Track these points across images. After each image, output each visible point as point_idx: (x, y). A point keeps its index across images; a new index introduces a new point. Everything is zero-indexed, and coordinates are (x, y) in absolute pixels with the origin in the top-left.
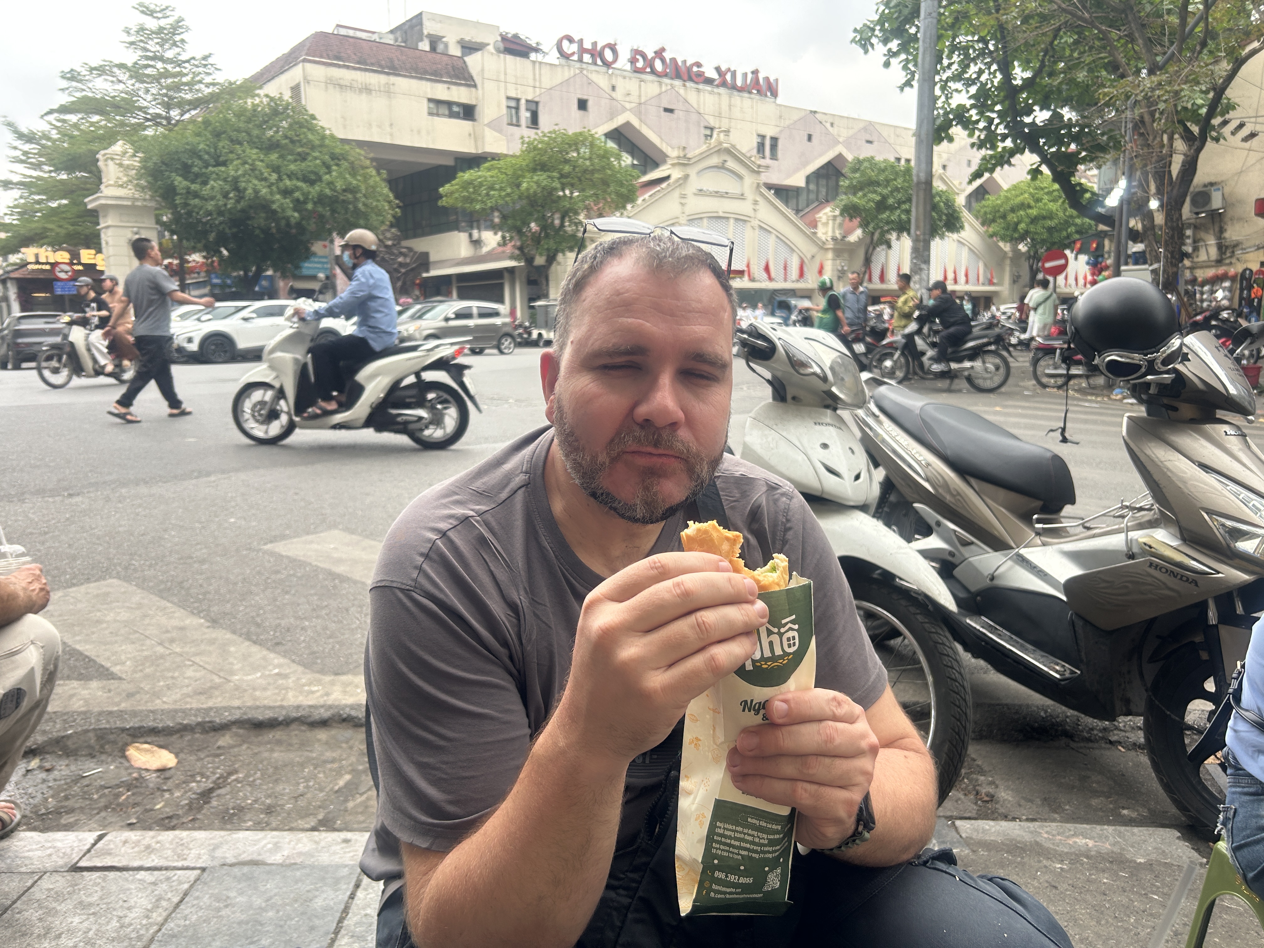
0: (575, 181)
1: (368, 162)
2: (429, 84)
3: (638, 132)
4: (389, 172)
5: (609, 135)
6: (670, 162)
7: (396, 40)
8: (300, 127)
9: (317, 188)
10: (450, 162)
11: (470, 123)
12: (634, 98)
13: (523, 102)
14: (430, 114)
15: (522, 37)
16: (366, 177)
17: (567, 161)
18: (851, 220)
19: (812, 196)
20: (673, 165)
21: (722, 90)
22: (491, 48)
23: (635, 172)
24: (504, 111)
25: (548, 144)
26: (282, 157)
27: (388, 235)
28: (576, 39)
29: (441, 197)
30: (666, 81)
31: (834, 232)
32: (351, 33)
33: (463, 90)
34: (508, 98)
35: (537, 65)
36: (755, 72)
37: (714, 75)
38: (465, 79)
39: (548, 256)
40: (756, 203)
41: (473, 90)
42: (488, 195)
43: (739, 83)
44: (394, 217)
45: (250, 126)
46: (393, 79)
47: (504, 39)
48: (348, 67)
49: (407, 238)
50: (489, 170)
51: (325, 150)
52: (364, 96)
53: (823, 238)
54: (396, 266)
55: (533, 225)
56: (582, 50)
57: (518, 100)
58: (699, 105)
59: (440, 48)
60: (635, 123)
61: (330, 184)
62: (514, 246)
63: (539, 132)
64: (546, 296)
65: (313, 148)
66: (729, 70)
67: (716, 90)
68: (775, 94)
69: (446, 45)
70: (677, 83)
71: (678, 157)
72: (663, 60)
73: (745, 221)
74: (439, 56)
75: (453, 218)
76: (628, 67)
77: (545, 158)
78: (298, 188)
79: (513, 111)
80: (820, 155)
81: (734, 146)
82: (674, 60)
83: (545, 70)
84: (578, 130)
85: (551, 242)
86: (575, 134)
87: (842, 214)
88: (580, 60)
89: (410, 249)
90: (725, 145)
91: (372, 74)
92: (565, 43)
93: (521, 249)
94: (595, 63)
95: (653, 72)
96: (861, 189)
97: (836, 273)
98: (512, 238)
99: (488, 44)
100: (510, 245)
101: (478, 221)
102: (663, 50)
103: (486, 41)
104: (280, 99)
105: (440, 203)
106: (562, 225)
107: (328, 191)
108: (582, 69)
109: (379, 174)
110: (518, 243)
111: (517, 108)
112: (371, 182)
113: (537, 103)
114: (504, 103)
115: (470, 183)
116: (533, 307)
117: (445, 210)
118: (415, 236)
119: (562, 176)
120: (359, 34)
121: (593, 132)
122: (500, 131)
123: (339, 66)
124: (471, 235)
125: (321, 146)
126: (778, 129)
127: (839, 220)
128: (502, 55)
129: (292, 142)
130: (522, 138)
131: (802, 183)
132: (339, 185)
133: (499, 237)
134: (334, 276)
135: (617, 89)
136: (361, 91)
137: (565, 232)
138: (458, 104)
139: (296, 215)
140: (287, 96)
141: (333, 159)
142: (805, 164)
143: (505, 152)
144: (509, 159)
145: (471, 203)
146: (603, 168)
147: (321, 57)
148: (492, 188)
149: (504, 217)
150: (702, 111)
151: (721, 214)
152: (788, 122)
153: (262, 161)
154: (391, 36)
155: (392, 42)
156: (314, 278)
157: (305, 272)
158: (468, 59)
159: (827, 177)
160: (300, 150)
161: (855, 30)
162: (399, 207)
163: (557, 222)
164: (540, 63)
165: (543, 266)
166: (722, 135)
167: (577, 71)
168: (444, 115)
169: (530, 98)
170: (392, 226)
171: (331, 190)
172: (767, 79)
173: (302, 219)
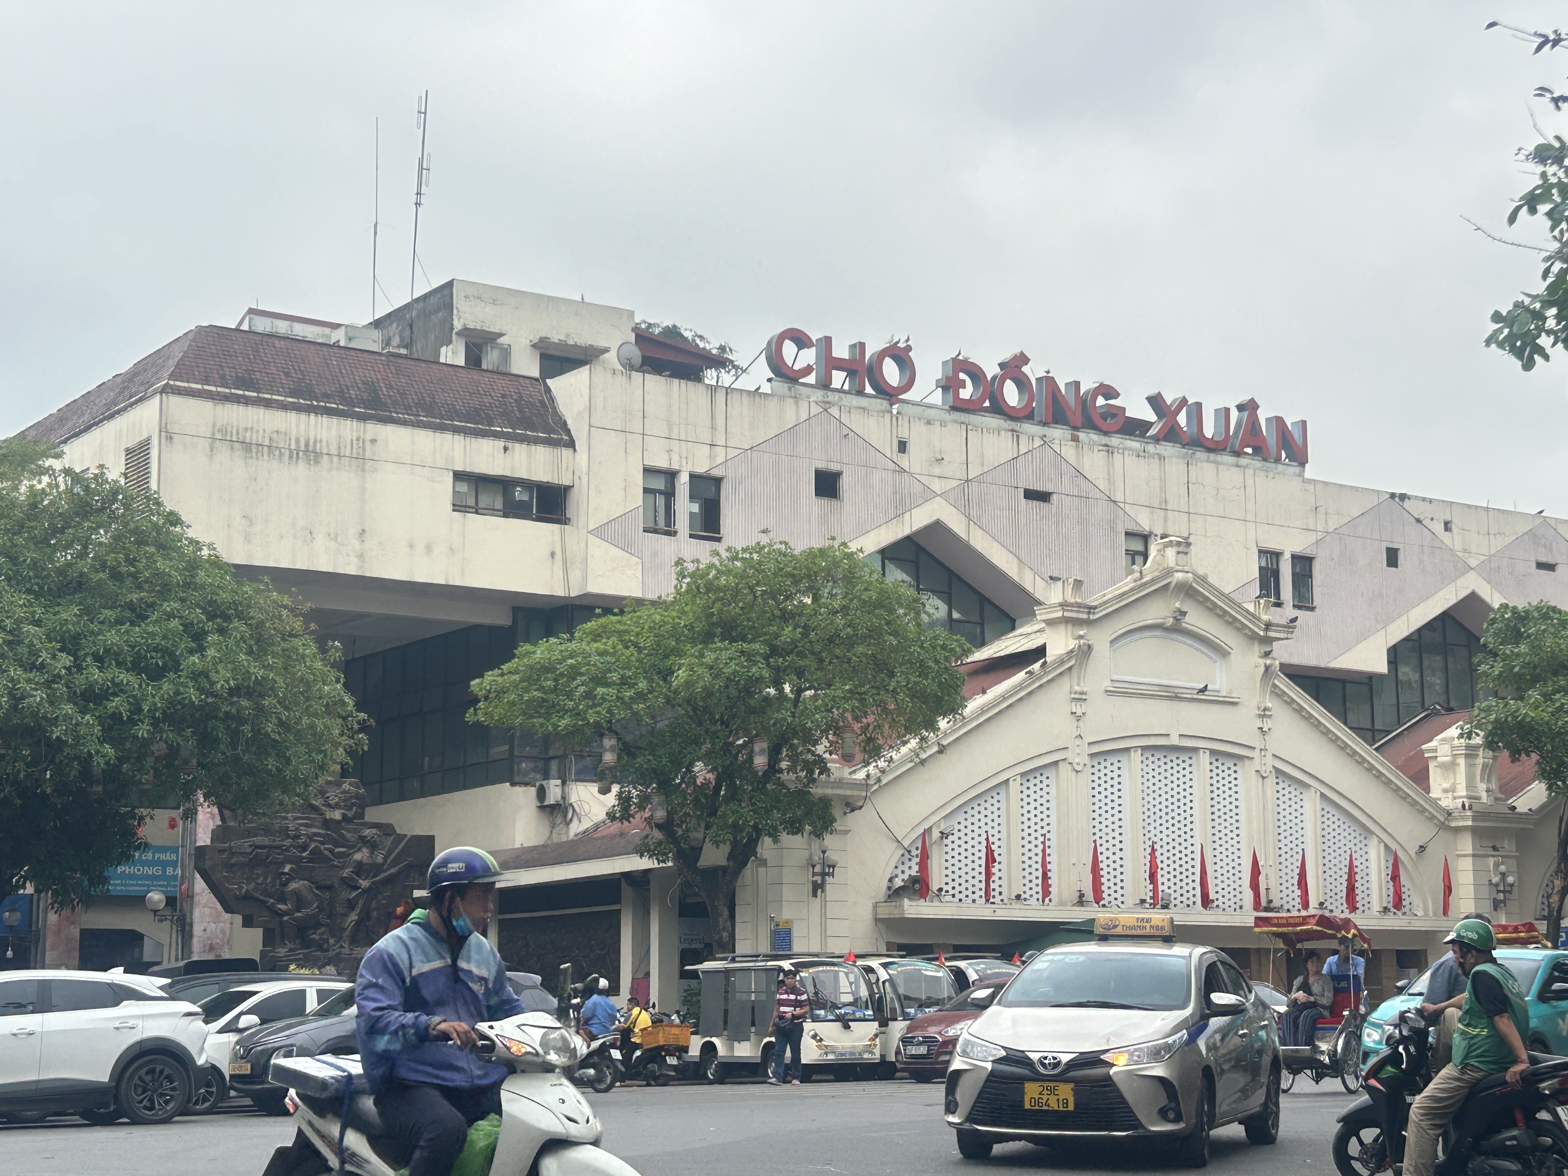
0: (809, 662)
1: (298, 624)
2: (459, 439)
3: (967, 547)
4: (349, 642)
5: (889, 554)
6: (1042, 614)
7: (387, 343)
8: (140, 543)
9: (166, 687)
10: (502, 619)
11: (555, 527)
12: (954, 468)
13: (684, 479)
14: (458, 507)
15: (688, 334)
16: (289, 659)
17: (786, 617)
18: (1515, 758)
19: (1409, 697)
20: (1051, 623)
21: (1167, 449)
22: (611, 357)
23: (956, 642)
24: (637, 498)
25: (743, 576)
26: (88, 612)
27: (334, 796)
28: (814, 337)
29: (474, 701)
30: (1028, 428)
31: (1470, 785)
32: (282, 327)
33: (541, 452)
34: (648, 471)
35: (720, 396)
36: (1249, 407)
37: (1148, 415)
38: (548, 430)
39: (735, 844)
40: (1264, 714)
41: (566, 452)
42: (589, 695)
43: (1209, 431)
44: (351, 753)
45: (20, 541)
46: (372, 429)
47: (643, 337)
48: (268, 404)
49: (381, 801)
50: (596, 637)
51: (195, 596)
52: (301, 468)
53: (1446, 802)
54: (346, 873)
55: (699, 766)
56: (830, 363)
57: (671, 475)
58: (1110, 481)
59: (490, 360)
60: (956, 524)
61: (199, 676)
62: (649, 820)
63: (721, 547)
64: (728, 947)
65: (166, 590)
66: (1184, 401)
67: (1151, 448)
68: (1299, 457)
69: (506, 352)
70: (1058, 433)
71: (1064, 605)
72: (1022, 383)
73: (1241, 758)
74: (486, 378)
75: (499, 750)
76: (937, 398)
77: (734, 609)
78: (118, 689)
79: (661, 501)
80: (1424, 598)
81: (1203, 579)
82: (1048, 382)
83: (740, 408)
84: (817, 543)
85: (745, 808)
86: (811, 555)
87: (1490, 745)
88: (825, 384)
89: (387, 829)
90: (1179, 576)
91: (325, 419)
92: (789, 349)
93: (666, 827)
94: (861, 393)
95: (999, 408)
96: (1535, 680)
97: (1485, 892)
98: (644, 800)
99: (606, 350)
100: (639, 819)
101: (562, 758)
102: (1023, 359)
103: (601, 343)
104: (99, 478)
105: (469, 716)
106: (773, 768)
107: (193, 695)
108: (826, 405)
109: (323, 650)
110: (660, 814)
111: (670, 494)
112: (301, 670)
113: (718, 481)
114: (638, 480)
115: (547, 668)
116: (694, 974)
117: (482, 733)
118: (403, 796)
119: (774, 651)
120: (300, 330)
121: (853, 547)
122: (626, 547)
123: (246, 401)
124: (541, 794)
125: (187, 585)
126: (1312, 538)
127: (1483, 757)
128: (637, 376)
129: (116, 575)
130: (679, 562)
131: (1381, 666)
132: (223, 679)
133: (611, 799)
134: (190, 896)
135: (911, 447)
136: (294, 456)
137: (781, 784)
138: (527, 485)
139: (108, 749)
140: (115, 473)
141: (211, 617)
142: (1386, 621)
143: (637, 593)
144: (644, 613)
145: (548, 716)
146: (875, 633)
147: (206, 381)
148: (600, 680)
149: (626, 750)
150: (1119, 497)
151: (1175, 740)
152: (1333, 523)
153: (38, 623)
154: (376, 334)
155: (376, 348)
156: (137, 901)
157: (116, 887)
158: (557, 385)
159: (1444, 649)
160: (134, 597)
161: (1497, 317)
162: (364, 728)
163: (760, 761)
164: (728, 390)
165: (724, 869)
166: (1171, 552)
167: (815, 409)
168: (491, 511)
169: (701, 469)
170: (345, 773)
171: (201, 690)
172: (1279, 421)
173: (121, 760)
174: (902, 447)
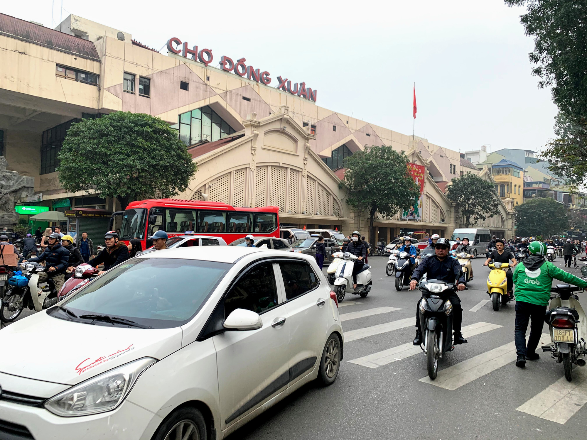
2: (59, 53)
5: (203, 110)
10: (79, 116)
11: (95, 88)
12: (223, 87)
13: (138, 77)
14: (59, 75)
20: (247, 126)
24: (122, 81)
30: (245, 79)
33: (89, 62)
34: (126, 73)
35: (151, 54)
36: (303, 84)
38: (92, 55)
40: (305, 160)
41: (98, 63)
43: (292, 89)
56: (186, 50)
57: (134, 75)
58: (266, 98)
67: (278, 91)
68: (314, 99)
70: (253, 83)
71: (251, 120)
72: (243, 66)
73: (299, 171)
76: (219, 67)
80: (340, 140)
81: (291, 118)
82: (251, 68)
83: (157, 58)
88: (185, 56)
89: (15, 174)
92: (174, 44)
94: (196, 61)
95: (236, 72)
102: (244, 60)
108: (185, 63)
111: (133, 81)
113: (149, 80)
114: (122, 76)
122: (117, 95)
126: (316, 122)
131: (330, 156)
135: (210, 79)
138: (84, 72)
150: (268, 103)
151: (281, 165)
152: (322, 117)
159: (343, 153)
167: (182, 63)
168: (71, 79)
169: (144, 75)
172: (310, 89)
174: (208, 78)
